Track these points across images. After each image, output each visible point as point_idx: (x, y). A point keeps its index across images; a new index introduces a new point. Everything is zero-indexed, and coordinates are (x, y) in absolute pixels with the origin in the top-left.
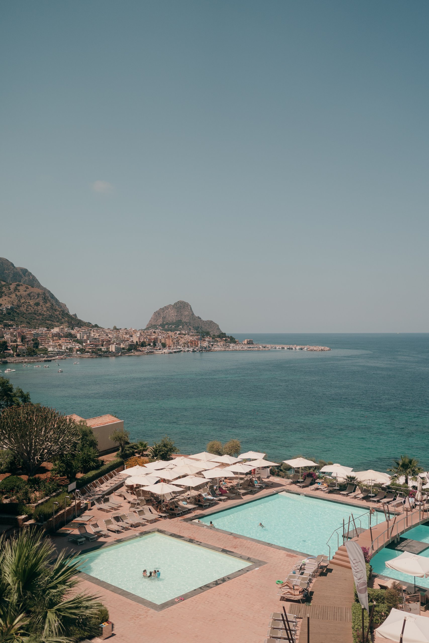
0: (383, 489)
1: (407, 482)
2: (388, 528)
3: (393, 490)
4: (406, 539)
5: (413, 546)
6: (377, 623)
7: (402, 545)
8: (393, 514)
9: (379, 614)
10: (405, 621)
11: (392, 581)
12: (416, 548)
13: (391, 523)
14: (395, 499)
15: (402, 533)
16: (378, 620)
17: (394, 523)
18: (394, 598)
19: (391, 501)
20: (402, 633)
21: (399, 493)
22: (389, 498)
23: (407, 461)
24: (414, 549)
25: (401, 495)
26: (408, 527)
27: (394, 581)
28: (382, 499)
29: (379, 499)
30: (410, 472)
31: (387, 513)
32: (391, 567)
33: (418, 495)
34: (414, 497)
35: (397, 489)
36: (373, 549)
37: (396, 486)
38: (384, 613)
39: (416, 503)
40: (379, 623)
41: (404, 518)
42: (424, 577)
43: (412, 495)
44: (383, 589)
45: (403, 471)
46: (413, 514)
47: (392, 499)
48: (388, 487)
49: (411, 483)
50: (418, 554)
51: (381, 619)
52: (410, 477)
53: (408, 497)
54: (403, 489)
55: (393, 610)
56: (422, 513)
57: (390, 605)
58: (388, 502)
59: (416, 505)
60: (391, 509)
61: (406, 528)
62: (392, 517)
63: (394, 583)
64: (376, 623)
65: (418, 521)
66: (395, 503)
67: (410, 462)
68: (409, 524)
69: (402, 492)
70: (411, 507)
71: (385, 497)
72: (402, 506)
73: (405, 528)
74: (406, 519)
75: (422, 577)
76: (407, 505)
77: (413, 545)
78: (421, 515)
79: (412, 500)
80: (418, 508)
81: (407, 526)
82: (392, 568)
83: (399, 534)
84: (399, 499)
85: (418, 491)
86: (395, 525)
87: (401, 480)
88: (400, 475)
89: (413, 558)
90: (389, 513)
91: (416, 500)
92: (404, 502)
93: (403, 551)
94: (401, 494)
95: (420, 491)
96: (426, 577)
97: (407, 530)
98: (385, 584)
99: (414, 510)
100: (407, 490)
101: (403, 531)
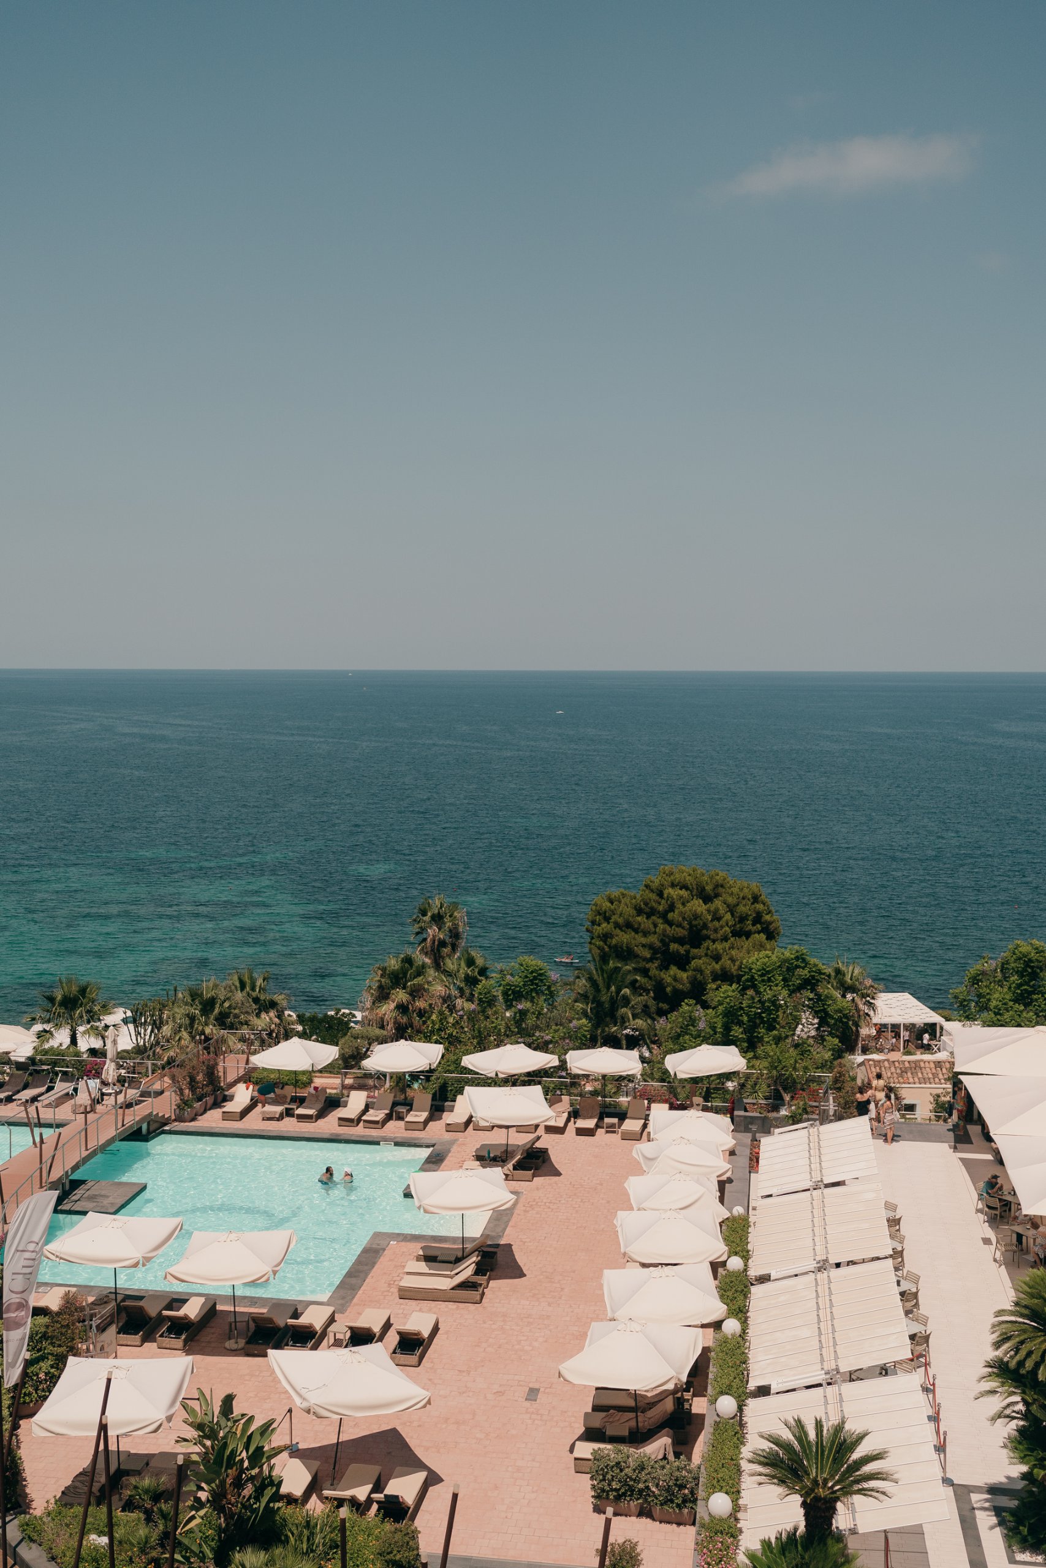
0: (20, 1066)
1: (74, 1041)
2: (41, 1162)
3: (45, 1067)
4: (83, 1182)
5: (102, 1196)
6: (28, 1403)
7: (75, 1198)
8: (50, 1126)
9: (33, 1380)
10: (109, 1381)
11: (62, 1291)
12: (110, 1200)
13: (48, 1149)
14: (50, 1089)
15: (75, 1168)
16: (30, 1394)
17: (56, 1149)
18: (69, 1331)
19: (42, 1094)
20: (103, 1412)
21: (60, 1071)
22: (37, 1087)
23: (74, 989)
24: (106, 1202)
25: (67, 1077)
26: (88, 1152)
27: (67, 1289)
28: (18, 1092)
29: (10, 1093)
30: (81, 1017)
31: (35, 1126)
32: (57, 1256)
33: (110, 1071)
34: (98, 1075)
35: (55, 1063)
36: (5, 1220)
37: (53, 1055)
38: (46, 1373)
39: (104, 1091)
40: (32, 1401)
41: (80, 1133)
42: (140, 1265)
43: (91, 1072)
44: (37, 1315)
45: (63, 1017)
46: (99, 1118)
47: (43, 1089)
48: (32, 1060)
49: (84, 1044)
50: (115, 1213)
51: (36, 1390)
52: (81, 1029)
53: (85, 1078)
54: (71, 1060)
55: (71, 1360)
56: (120, 1111)
57: (60, 1350)
58: (34, 1099)
59: (103, 1094)
60: (47, 1115)
61: (85, 1154)
62: (48, 1133)
63: (67, 1294)
64: (24, 1402)
65: (111, 1133)
66: (52, 1097)
67: (83, 991)
68: (92, 1144)
69: (68, 1067)
70: (93, 1100)
71: (26, 1087)
72: (72, 1101)
73: (83, 1156)
74: (84, 1132)
75: (136, 1265)
76: (83, 1098)
77: (103, 1193)
78: (120, 1118)
79: (94, 1084)
80: (109, 1101)
81: (87, 1150)
82: (61, 1258)
83: (67, 1172)
84: (62, 1087)
85: (108, 1061)
86: (59, 1153)
87: (61, 1038)
88: (58, 1026)
89: (111, 1226)
90: (40, 1125)
91: (105, 1083)
92: (76, 1090)
93: (85, 1213)
94: (65, 1073)
95: (112, 1061)
96: (144, 1265)
97: (85, 1160)
98: (41, 1304)
99: (99, 1107)
100: (80, 1062)
101: (78, 1163)
